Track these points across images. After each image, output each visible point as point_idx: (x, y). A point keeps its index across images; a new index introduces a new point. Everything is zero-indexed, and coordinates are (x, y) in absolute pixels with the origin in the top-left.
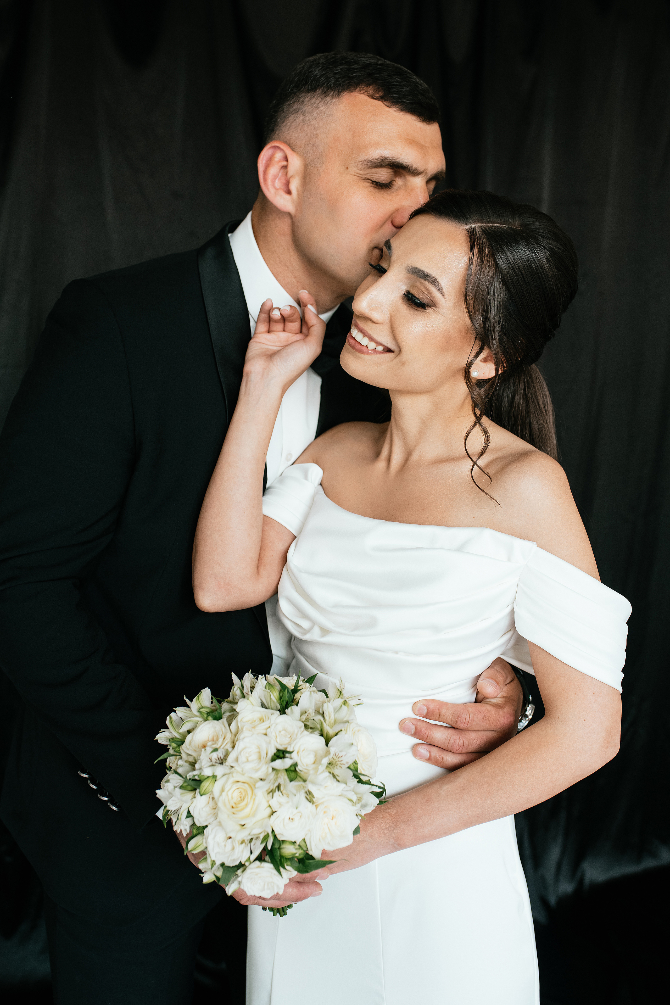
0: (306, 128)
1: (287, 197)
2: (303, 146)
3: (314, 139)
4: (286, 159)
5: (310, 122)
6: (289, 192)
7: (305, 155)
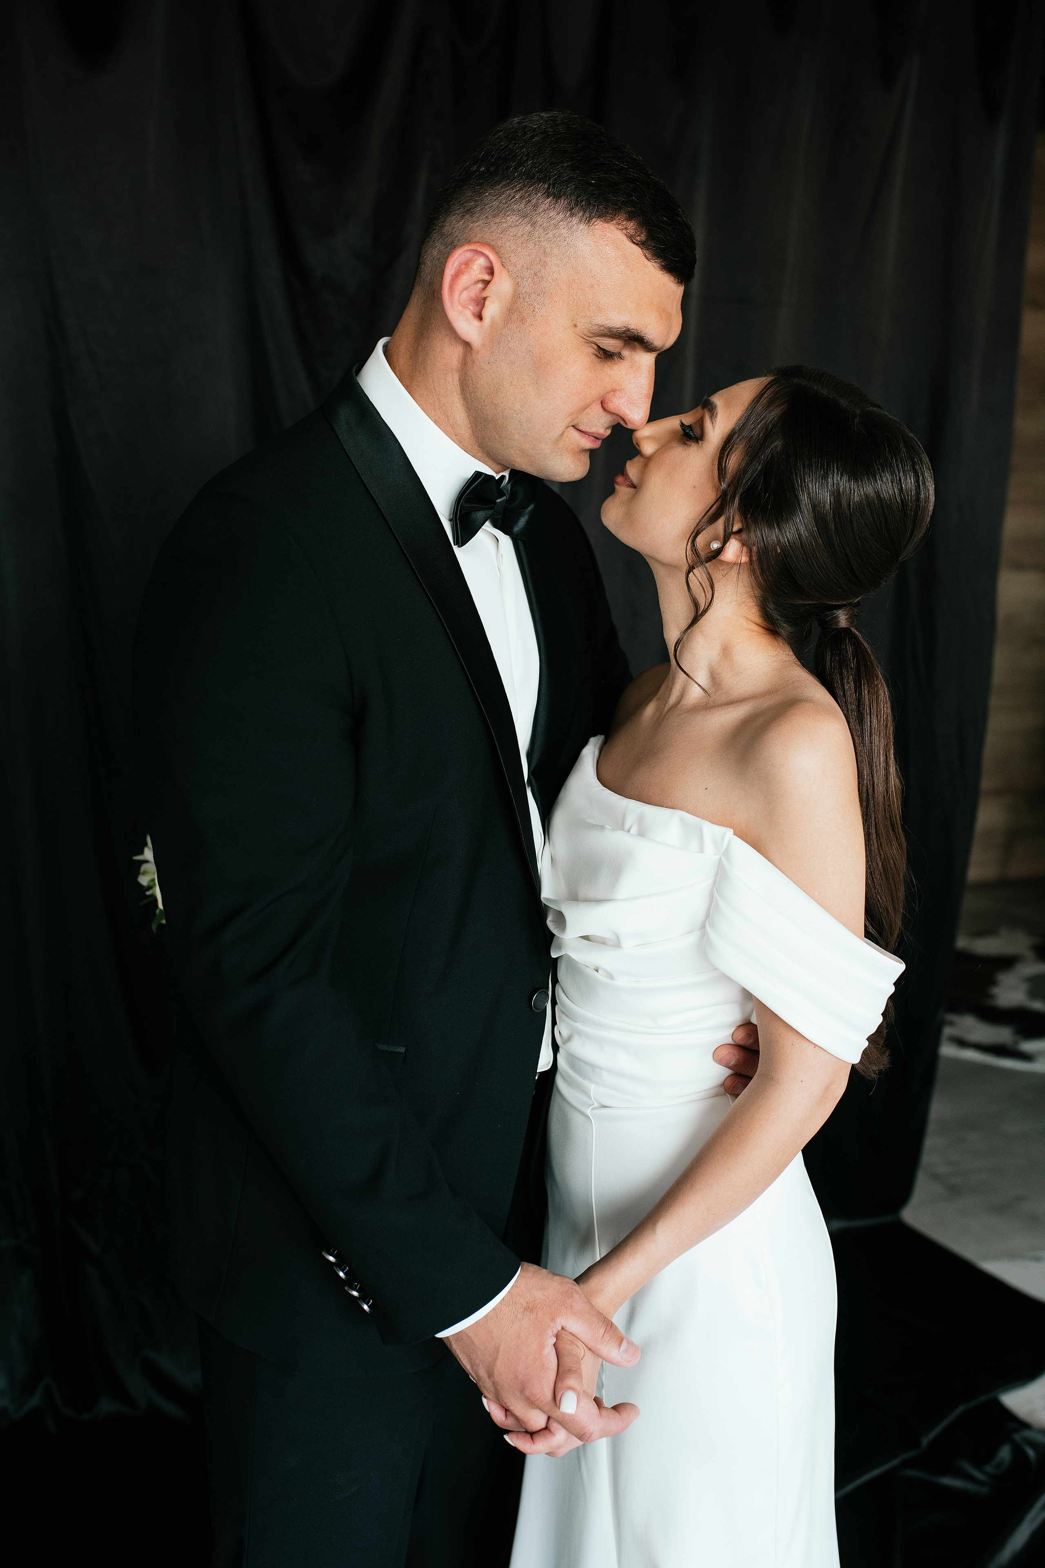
0: (531, 245)
1: (476, 322)
2: (519, 267)
3: (539, 267)
4: (491, 271)
5: (540, 241)
6: (480, 317)
7: (520, 280)
